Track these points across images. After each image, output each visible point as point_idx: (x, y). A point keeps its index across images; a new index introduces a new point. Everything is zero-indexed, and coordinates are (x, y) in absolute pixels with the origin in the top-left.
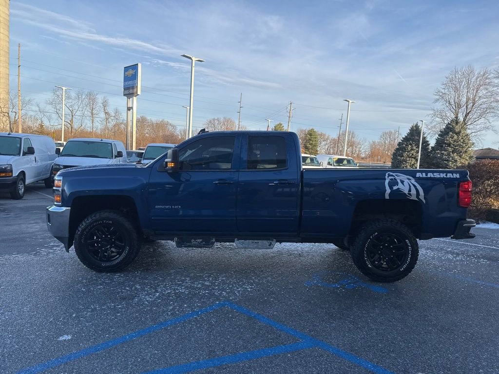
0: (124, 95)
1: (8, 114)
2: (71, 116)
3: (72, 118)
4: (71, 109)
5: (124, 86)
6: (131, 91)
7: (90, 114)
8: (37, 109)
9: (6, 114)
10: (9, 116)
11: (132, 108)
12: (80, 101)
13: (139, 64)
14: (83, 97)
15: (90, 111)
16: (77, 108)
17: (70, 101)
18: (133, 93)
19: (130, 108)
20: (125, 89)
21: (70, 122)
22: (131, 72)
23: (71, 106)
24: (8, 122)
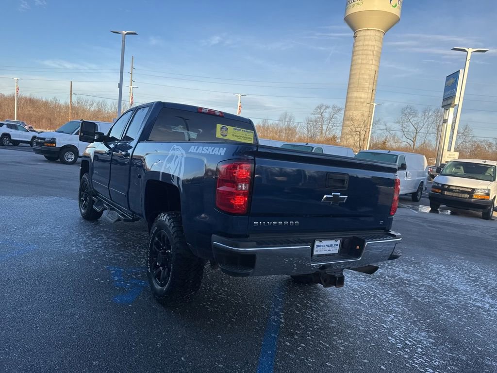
0: (443, 107)
1: (360, 133)
2: (415, 133)
3: (416, 137)
4: (416, 126)
5: (444, 97)
6: (449, 102)
7: (435, 131)
8: (384, 127)
9: (358, 133)
10: (360, 135)
11: (447, 120)
12: (426, 119)
13: (461, 70)
14: (430, 114)
15: (436, 128)
16: (421, 126)
17: (416, 119)
18: (450, 104)
19: (446, 120)
20: (444, 100)
21: (413, 140)
22: (452, 80)
23: (417, 124)
24: (359, 139)
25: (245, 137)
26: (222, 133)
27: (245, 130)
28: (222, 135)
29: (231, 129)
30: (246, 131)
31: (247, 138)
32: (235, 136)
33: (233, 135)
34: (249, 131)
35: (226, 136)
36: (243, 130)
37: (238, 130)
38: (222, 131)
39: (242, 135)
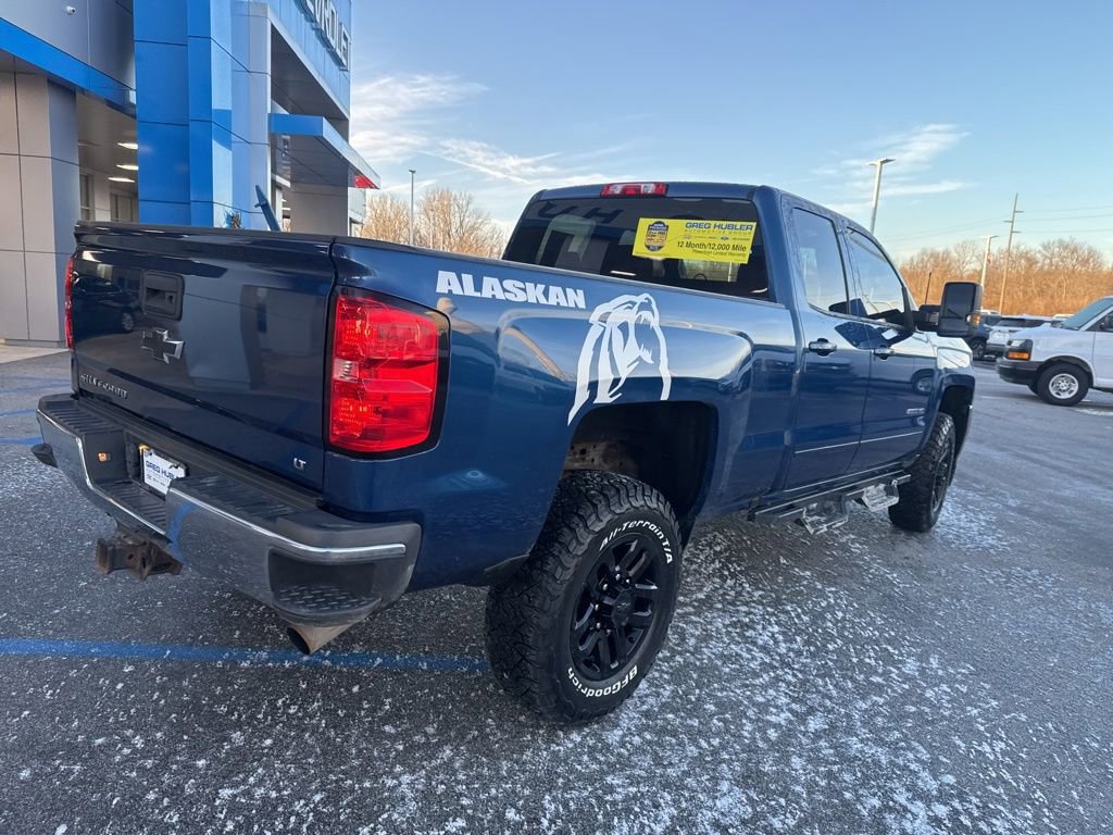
25: (721, 247)
26: (652, 243)
27: (725, 223)
28: (648, 247)
29: (677, 226)
30: (728, 227)
31: (727, 247)
32: (689, 245)
33: (680, 245)
34: (739, 224)
35: (660, 248)
36: (718, 223)
37: (699, 226)
38: (650, 235)
39: (712, 241)
